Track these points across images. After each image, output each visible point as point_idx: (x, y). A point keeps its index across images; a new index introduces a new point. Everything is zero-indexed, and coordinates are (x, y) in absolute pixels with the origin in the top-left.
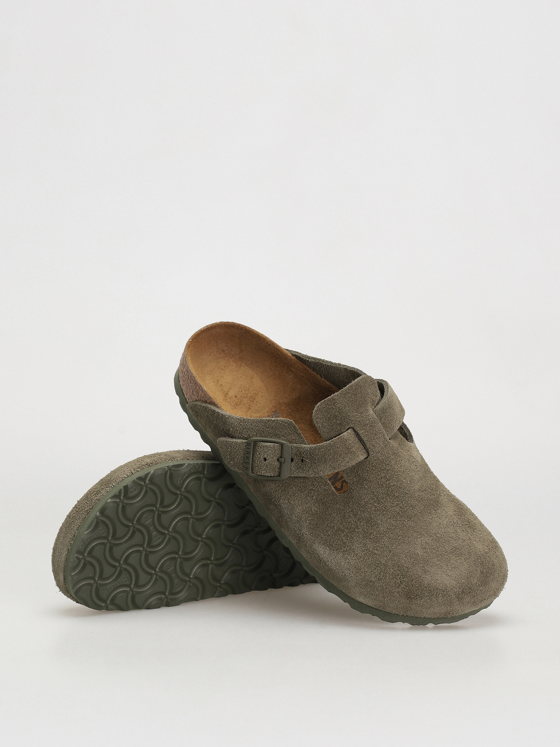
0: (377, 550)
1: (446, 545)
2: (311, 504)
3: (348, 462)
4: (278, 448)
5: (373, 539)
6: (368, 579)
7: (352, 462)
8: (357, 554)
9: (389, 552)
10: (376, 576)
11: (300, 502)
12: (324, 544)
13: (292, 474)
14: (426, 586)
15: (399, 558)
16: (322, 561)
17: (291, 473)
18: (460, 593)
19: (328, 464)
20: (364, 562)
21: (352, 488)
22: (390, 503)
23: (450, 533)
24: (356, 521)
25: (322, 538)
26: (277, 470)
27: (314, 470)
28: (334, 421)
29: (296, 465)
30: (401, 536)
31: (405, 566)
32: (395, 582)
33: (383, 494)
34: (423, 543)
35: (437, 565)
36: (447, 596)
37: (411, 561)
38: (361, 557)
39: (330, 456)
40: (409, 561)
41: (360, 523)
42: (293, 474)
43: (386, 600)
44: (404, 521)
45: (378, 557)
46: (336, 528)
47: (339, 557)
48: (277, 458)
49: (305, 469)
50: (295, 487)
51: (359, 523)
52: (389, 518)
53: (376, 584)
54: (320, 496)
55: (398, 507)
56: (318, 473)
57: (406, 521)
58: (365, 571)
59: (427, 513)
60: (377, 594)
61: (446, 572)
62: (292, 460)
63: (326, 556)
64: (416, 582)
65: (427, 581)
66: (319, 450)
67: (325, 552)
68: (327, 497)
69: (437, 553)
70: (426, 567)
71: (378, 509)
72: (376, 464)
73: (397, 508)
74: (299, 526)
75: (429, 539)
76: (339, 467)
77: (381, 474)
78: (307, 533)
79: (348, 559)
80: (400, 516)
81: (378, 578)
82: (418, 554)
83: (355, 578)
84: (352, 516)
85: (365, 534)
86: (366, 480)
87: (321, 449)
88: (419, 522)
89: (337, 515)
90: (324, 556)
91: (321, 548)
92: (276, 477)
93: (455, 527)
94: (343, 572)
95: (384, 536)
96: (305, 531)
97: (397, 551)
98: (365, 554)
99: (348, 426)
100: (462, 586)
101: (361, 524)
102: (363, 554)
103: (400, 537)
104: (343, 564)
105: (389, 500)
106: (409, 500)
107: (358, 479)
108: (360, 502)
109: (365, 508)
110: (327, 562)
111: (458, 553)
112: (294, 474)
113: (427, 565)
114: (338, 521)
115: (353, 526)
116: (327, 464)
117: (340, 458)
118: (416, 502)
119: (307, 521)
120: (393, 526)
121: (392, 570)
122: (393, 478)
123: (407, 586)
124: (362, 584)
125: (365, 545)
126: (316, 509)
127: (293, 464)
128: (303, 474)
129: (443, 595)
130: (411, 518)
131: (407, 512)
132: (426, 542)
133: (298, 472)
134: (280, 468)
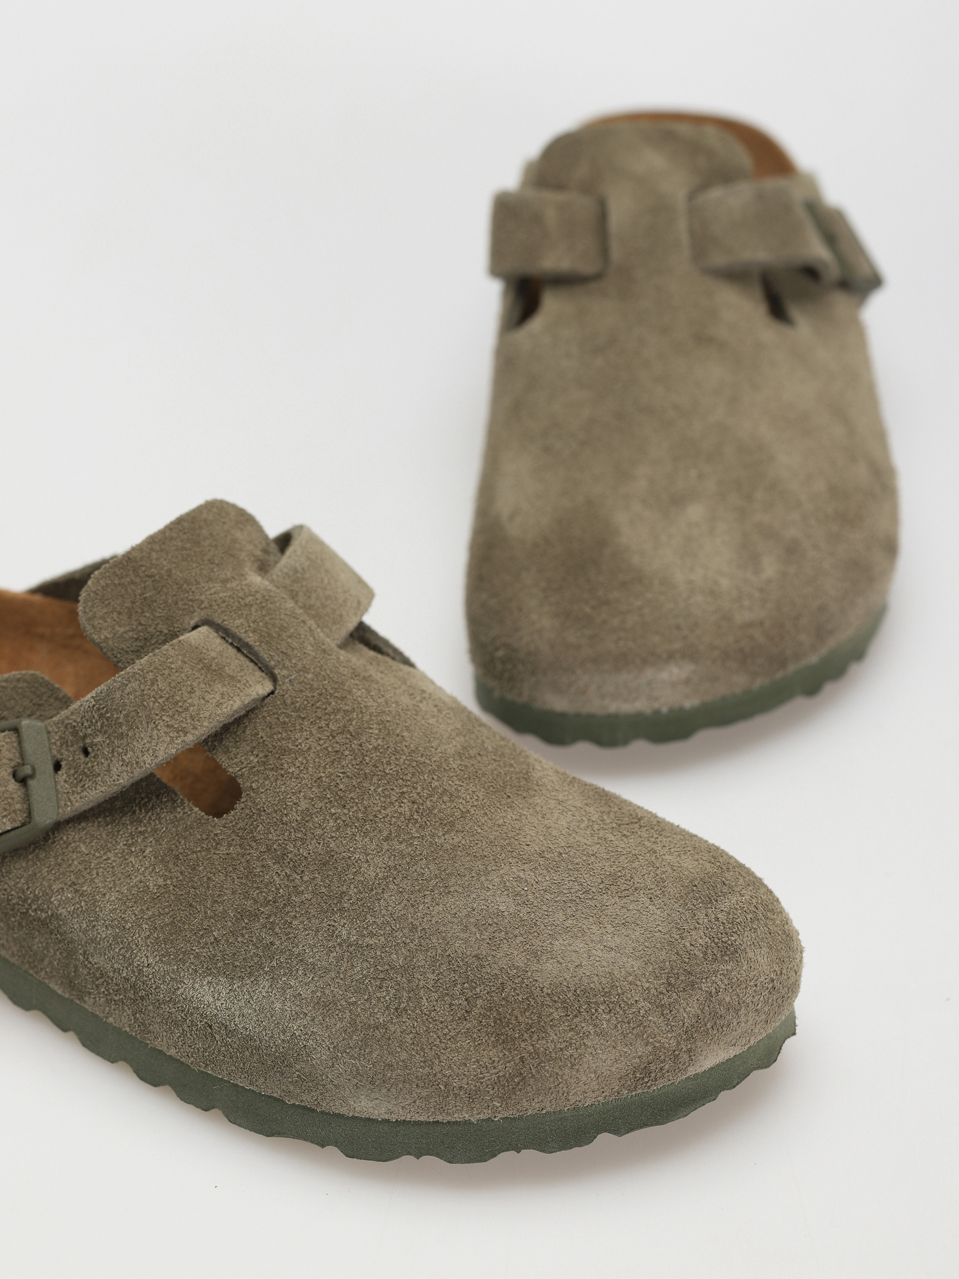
0: (372, 935)
1: (580, 876)
2: (143, 874)
3: (219, 705)
4: (7, 743)
5: (353, 910)
6: (366, 1023)
7: (231, 702)
8: (313, 964)
9: (411, 931)
10: (387, 1008)
11: (108, 880)
12: (208, 972)
13: (65, 804)
14: (549, 991)
15: (444, 938)
16: (215, 1027)
17: (63, 803)
18: (662, 989)
19: (162, 723)
20: (341, 979)
21: (251, 787)
22: (377, 798)
23: (585, 846)
24: (286, 873)
25: (197, 956)
26: (18, 806)
27: (124, 757)
28: (148, 615)
29: (72, 771)
30: (436, 877)
31: (468, 953)
32: (451, 1005)
33: (348, 777)
34: (507, 883)
35: (567, 930)
36: (622, 1006)
37: (485, 937)
38: (327, 971)
39: (161, 697)
40: (477, 939)
41: (301, 877)
42: (69, 803)
43: (437, 1069)
44: (433, 836)
45: (379, 953)
46: (232, 915)
47: (260, 992)
48: (10, 770)
49: (97, 770)
50: (84, 843)
51: (298, 877)
52: (387, 839)
53: (393, 1029)
54: (164, 843)
55: (405, 801)
56: (137, 763)
57: (440, 834)
58: (350, 1004)
59: (501, 805)
60: (403, 1061)
61: (599, 942)
62: (57, 767)
63: (222, 1004)
64: (515, 989)
65: (548, 978)
66: (123, 692)
67: (216, 995)
68: (185, 838)
69: (559, 898)
70: (536, 942)
71: (344, 821)
72: (306, 702)
73: (402, 805)
74: (123, 951)
75: (524, 870)
76: (197, 723)
77: (327, 725)
78: (151, 961)
79: (291, 987)
80: (418, 825)
81: (396, 1009)
82: (500, 914)
83: (327, 1035)
84: (271, 865)
85: (326, 903)
86: (285, 751)
87: (127, 685)
88: (479, 831)
89: (226, 876)
90: (216, 1008)
91: (202, 986)
92: (20, 829)
93: (599, 830)
94: (284, 1032)
95: (383, 893)
96: (146, 958)
97: (433, 922)
98: (339, 959)
99: (191, 619)
100: (662, 969)
101: (306, 878)
102: (331, 959)
103: (433, 882)
104: (278, 1005)
105: (372, 788)
106: (433, 779)
107: (261, 755)
108: (285, 819)
109: (304, 831)
110: (230, 1021)
111: (623, 889)
112: (71, 802)
113: (536, 934)
114: (233, 893)
115: (281, 891)
116: (157, 726)
117: (191, 698)
118: (457, 782)
119: (144, 926)
120: (403, 857)
121: (432, 976)
122: (371, 731)
123: (490, 1009)
124: (351, 1045)
125: (332, 933)
126: (161, 881)
127: (62, 775)
128: (96, 790)
129: (611, 1006)
130: (452, 824)
131: (436, 811)
132: (518, 879)
133: (82, 791)
134: (27, 798)
